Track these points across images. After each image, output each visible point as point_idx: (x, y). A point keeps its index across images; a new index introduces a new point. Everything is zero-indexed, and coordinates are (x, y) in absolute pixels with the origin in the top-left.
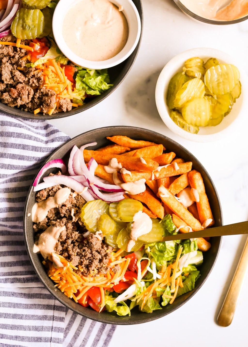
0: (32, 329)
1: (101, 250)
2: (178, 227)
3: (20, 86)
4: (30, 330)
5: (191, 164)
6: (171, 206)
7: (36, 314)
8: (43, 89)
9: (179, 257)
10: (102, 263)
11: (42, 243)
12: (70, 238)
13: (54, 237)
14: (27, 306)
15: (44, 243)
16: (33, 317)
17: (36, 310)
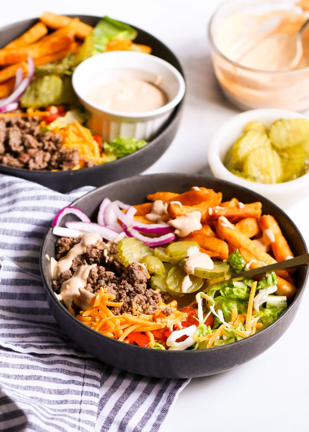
0: (53, 392)
1: (146, 291)
2: (247, 262)
3: (32, 151)
4: (51, 393)
5: (259, 205)
6: (238, 239)
7: (59, 378)
8: (63, 149)
9: (254, 296)
10: (148, 303)
11: (65, 286)
12: (103, 278)
13: (82, 277)
14: (45, 370)
15: (68, 287)
16: (55, 380)
17: (59, 373)
